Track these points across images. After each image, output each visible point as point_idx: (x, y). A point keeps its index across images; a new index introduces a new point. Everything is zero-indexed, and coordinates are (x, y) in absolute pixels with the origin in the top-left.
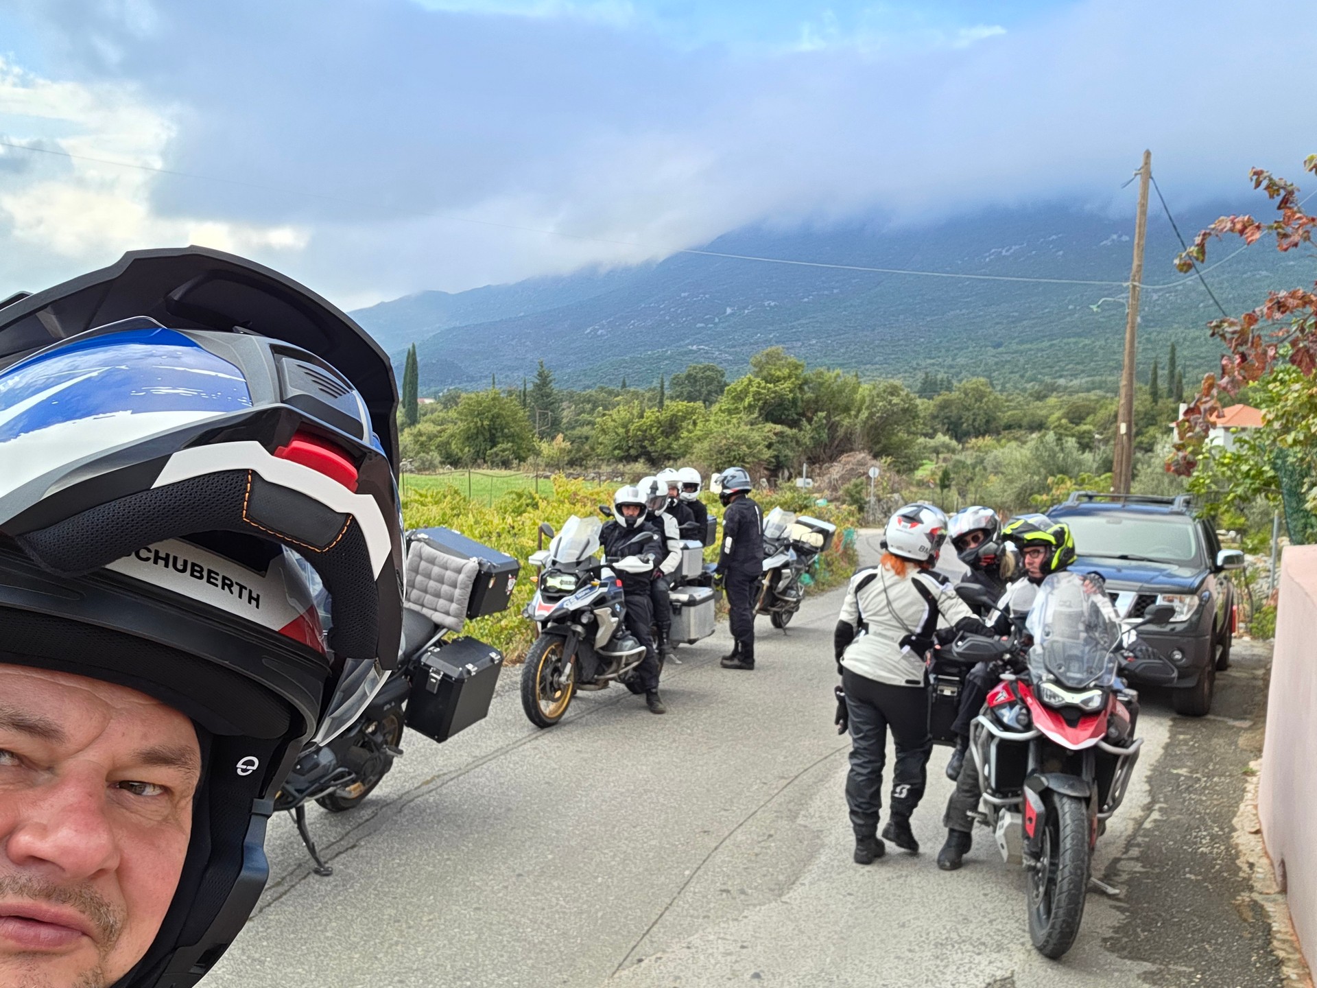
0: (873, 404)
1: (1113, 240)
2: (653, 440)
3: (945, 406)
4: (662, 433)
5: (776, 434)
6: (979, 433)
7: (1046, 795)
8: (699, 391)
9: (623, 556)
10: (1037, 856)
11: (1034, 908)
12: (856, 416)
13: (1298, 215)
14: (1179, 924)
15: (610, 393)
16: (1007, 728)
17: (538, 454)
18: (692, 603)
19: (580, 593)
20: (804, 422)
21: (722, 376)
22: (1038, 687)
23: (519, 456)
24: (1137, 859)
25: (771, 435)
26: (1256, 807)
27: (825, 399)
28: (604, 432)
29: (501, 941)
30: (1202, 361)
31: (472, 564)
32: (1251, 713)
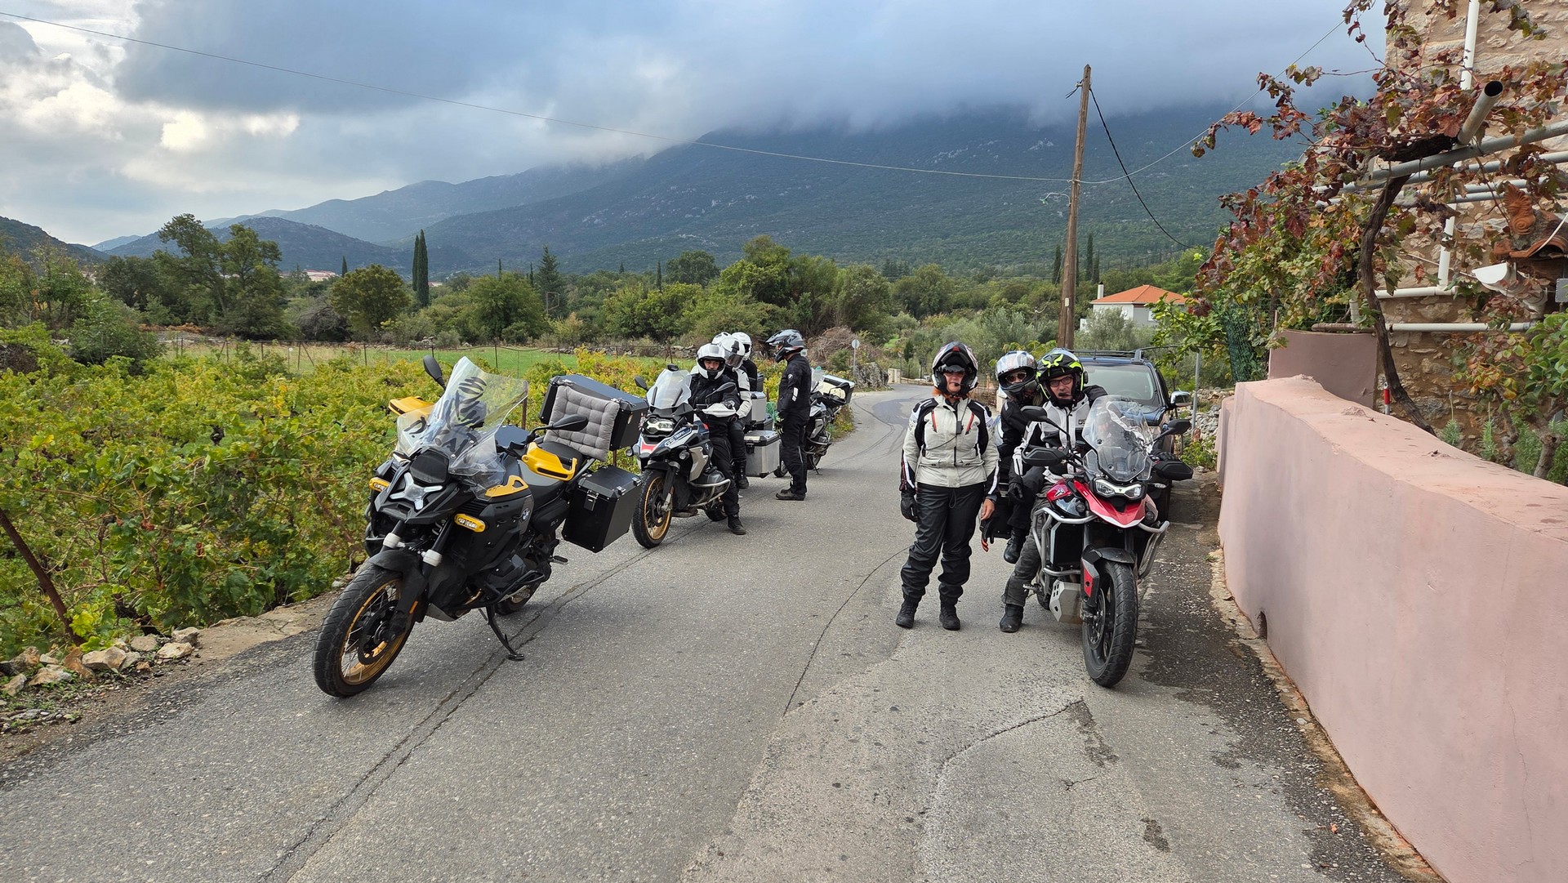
0: (850, 286)
1: (1040, 146)
2: (657, 318)
3: (905, 287)
4: (665, 312)
5: (768, 312)
6: (935, 311)
7: (1100, 564)
8: (692, 275)
9: (712, 402)
10: (1093, 611)
11: (1089, 653)
12: (836, 296)
13: (1290, 111)
14: (1193, 661)
15: (610, 277)
16: (1067, 515)
17: (551, 331)
18: (763, 443)
19: (677, 435)
20: (792, 301)
21: (712, 261)
22: (1094, 483)
23: (532, 334)
24: (1147, 620)
25: (763, 312)
26: (1225, 582)
27: (809, 280)
28: (611, 311)
29: (686, 698)
30: (1111, 249)
31: (613, 404)
32: (1199, 519)
